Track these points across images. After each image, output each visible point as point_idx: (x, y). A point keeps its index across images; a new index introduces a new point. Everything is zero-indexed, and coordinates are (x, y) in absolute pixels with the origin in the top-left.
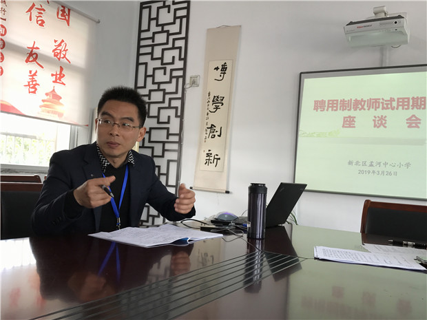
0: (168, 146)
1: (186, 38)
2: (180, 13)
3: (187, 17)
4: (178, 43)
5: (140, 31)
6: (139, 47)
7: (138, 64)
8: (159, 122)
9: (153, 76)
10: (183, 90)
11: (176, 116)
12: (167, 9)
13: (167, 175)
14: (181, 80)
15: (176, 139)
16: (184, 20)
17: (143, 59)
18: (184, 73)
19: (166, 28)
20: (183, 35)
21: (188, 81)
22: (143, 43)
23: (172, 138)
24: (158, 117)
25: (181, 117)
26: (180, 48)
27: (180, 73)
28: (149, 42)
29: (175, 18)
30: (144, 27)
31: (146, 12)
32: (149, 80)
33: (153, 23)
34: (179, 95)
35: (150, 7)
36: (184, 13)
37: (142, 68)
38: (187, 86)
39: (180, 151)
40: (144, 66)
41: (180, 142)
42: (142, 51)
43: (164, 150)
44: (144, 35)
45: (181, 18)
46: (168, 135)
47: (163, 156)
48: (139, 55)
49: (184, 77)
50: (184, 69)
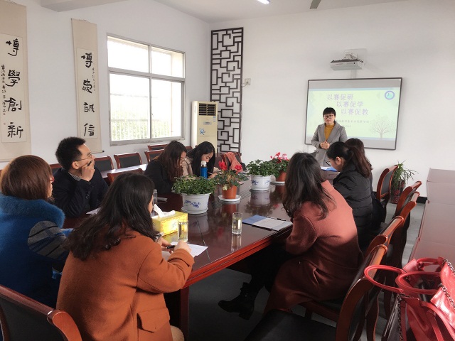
0: (232, 120)
1: (242, 55)
2: (237, 40)
3: (242, 42)
4: (237, 58)
5: (212, 49)
6: (212, 59)
7: (212, 70)
8: (226, 106)
9: (222, 78)
10: (241, 87)
11: (237, 102)
12: (228, 36)
13: (233, 136)
14: (239, 81)
15: (238, 116)
16: (240, 44)
17: (214, 67)
18: (241, 77)
19: (229, 48)
20: (240, 53)
21: (243, 82)
22: (214, 57)
23: (235, 116)
24: (226, 103)
25: (241, 103)
26: (238, 61)
27: (239, 77)
28: (218, 57)
29: (234, 42)
30: (215, 47)
31: (215, 37)
32: (220, 80)
33: (220, 44)
34: (239, 90)
35: (218, 34)
36: (239, 39)
37: (214, 73)
38: (243, 85)
39: (240, 123)
40: (215, 72)
41: (240, 118)
42: (214, 62)
43: (231, 122)
44: (214, 52)
45: (238, 42)
46: (233, 113)
47: (230, 126)
48: (212, 64)
49: (241, 79)
50: (241, 74)
